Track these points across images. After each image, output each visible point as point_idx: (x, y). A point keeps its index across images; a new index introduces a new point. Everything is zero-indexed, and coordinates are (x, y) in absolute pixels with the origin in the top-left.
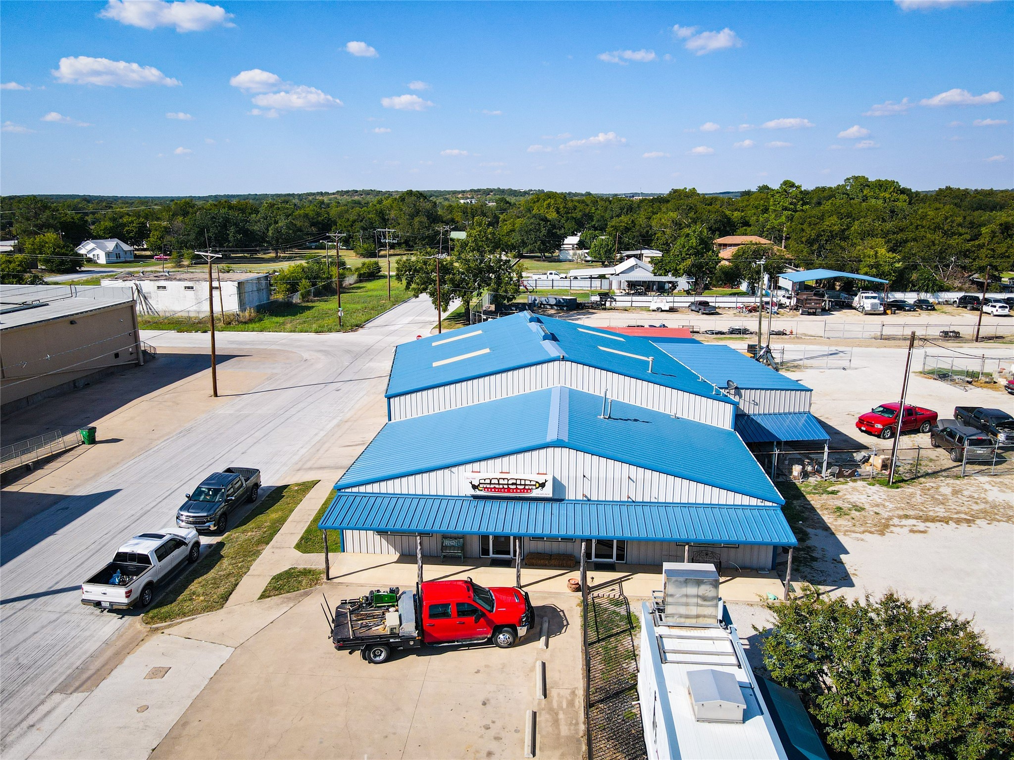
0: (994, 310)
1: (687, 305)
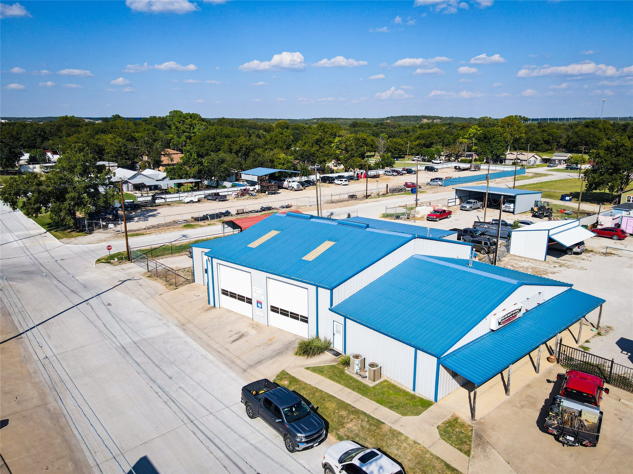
0: (342, 182)
1: (203, 196)
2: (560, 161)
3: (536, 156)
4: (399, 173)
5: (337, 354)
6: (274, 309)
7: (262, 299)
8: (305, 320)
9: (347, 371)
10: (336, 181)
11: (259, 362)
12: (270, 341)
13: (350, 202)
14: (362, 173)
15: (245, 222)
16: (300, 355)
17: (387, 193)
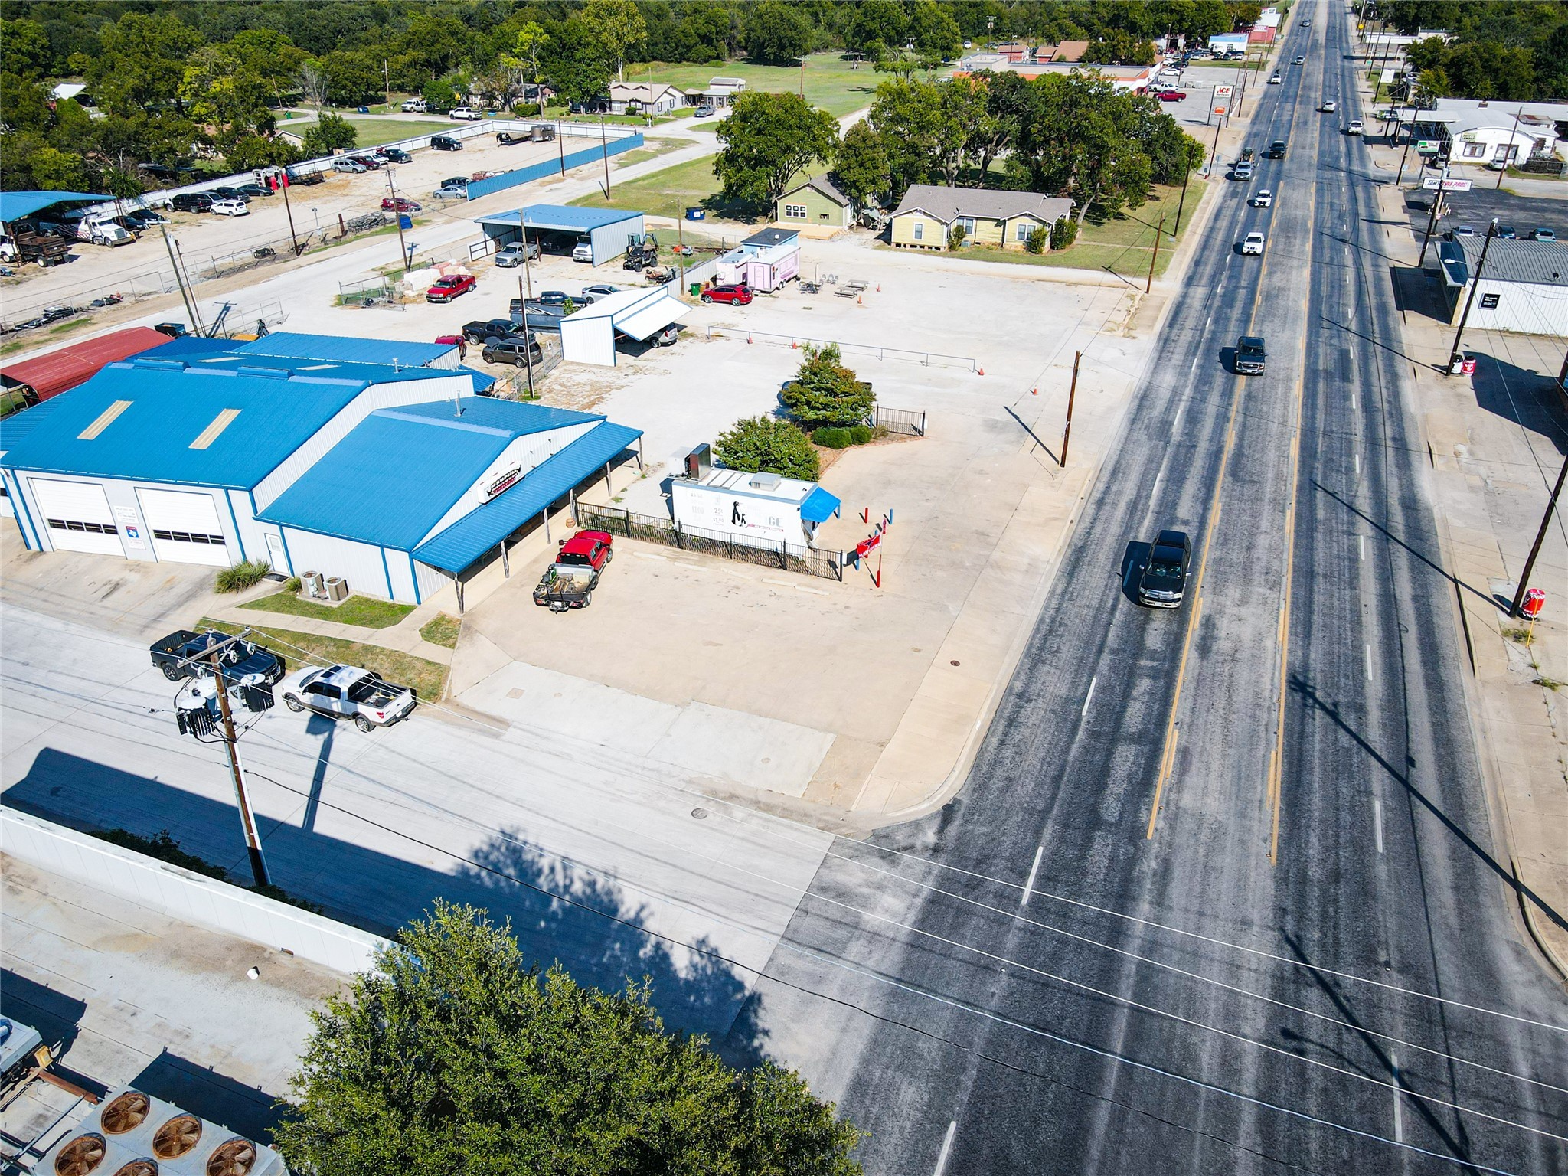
2: (720, 98)
3: (671, 91)
4: (369, 164)
5: (282, 578)
6: (161, 535)
7: (134, 522)
8: (219, 540)
9: (299, 596)
10: (216, 207)
11: (162, 615)
12: (170, 584)
13: (261, 269)
14: (276, 175)
15: (35, 373)
16: (224, 591)
17: (345, 233)
